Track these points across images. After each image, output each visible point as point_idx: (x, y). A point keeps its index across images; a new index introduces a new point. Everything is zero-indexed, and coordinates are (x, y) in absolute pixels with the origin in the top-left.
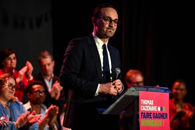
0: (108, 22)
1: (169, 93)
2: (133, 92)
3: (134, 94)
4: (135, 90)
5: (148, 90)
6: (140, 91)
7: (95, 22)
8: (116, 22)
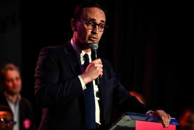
0: (90, 27)
1: (176, 125)
2: (128, 121)
3: (129, 124)
4: (131, 119)
5: (148, 121)
6: (136, 121)
7: (74, 26)
8: (101, 26)
